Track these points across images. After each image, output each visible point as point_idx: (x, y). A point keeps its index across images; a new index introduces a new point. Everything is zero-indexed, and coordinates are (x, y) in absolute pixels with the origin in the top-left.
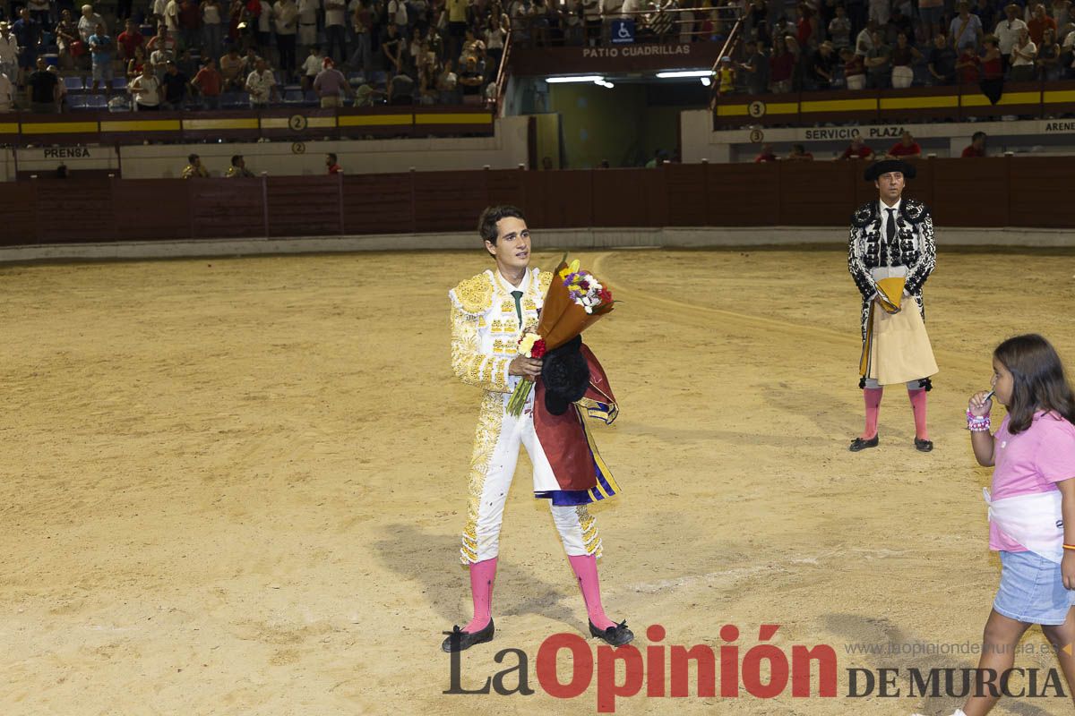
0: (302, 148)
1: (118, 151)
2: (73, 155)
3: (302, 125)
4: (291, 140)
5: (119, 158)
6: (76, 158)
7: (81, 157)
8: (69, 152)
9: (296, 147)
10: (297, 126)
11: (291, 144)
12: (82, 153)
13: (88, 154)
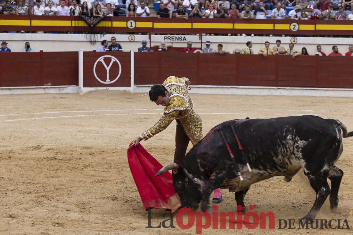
0: (296, 41)
1: (201, 38)
2: (178, 40)
3: (297, 28)
4: (290, 36)
5: (201, 43)
6: (179, 41)
7: (182, 41)
8: (176, 37)
9: (293, 40)
10: (294, 29)
11: (291, 38)
12: (183, 39)
13: (185, 39)
